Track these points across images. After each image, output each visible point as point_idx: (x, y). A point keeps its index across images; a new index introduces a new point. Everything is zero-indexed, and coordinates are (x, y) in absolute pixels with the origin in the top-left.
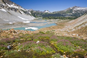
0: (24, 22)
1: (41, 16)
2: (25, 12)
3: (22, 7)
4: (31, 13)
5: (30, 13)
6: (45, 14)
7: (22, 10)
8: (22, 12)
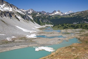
0: (27, 36)
1: (49, 22)
2: (23, 17)
3: (17, 8)
4: (33, 17)
5: (31, 18)
6: (56, 17)
7: (19, 14)
8: (19, 17)
